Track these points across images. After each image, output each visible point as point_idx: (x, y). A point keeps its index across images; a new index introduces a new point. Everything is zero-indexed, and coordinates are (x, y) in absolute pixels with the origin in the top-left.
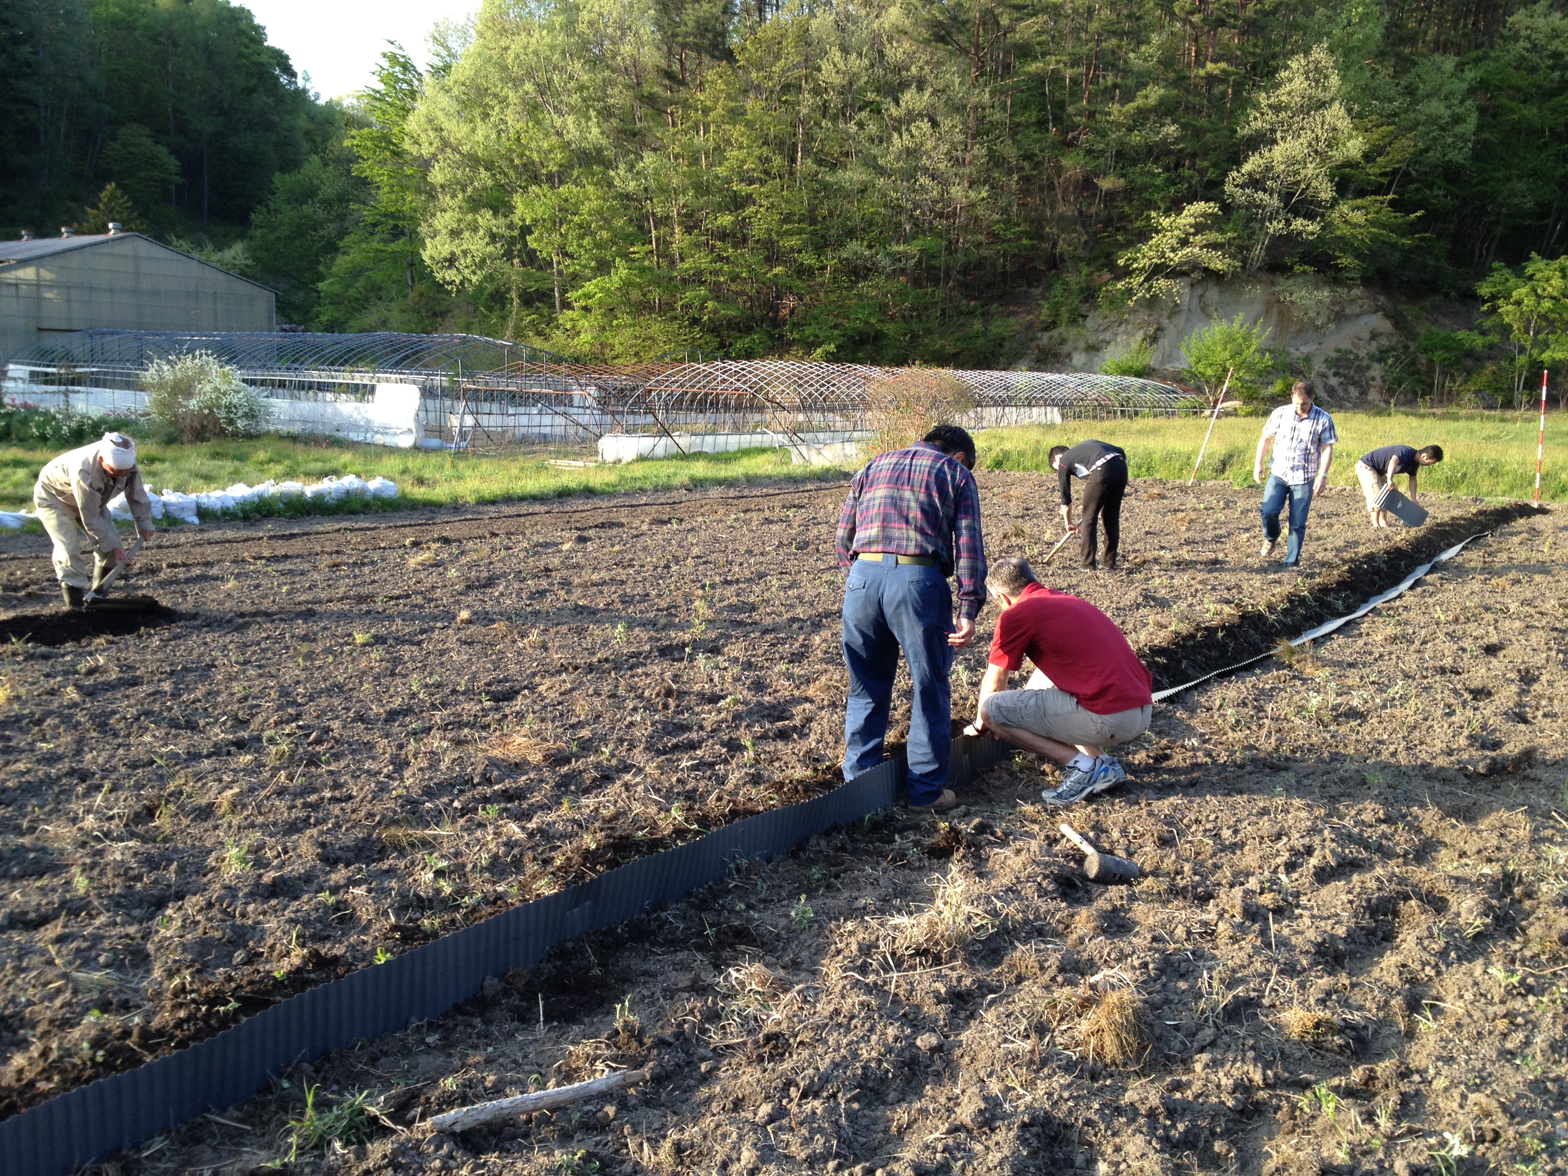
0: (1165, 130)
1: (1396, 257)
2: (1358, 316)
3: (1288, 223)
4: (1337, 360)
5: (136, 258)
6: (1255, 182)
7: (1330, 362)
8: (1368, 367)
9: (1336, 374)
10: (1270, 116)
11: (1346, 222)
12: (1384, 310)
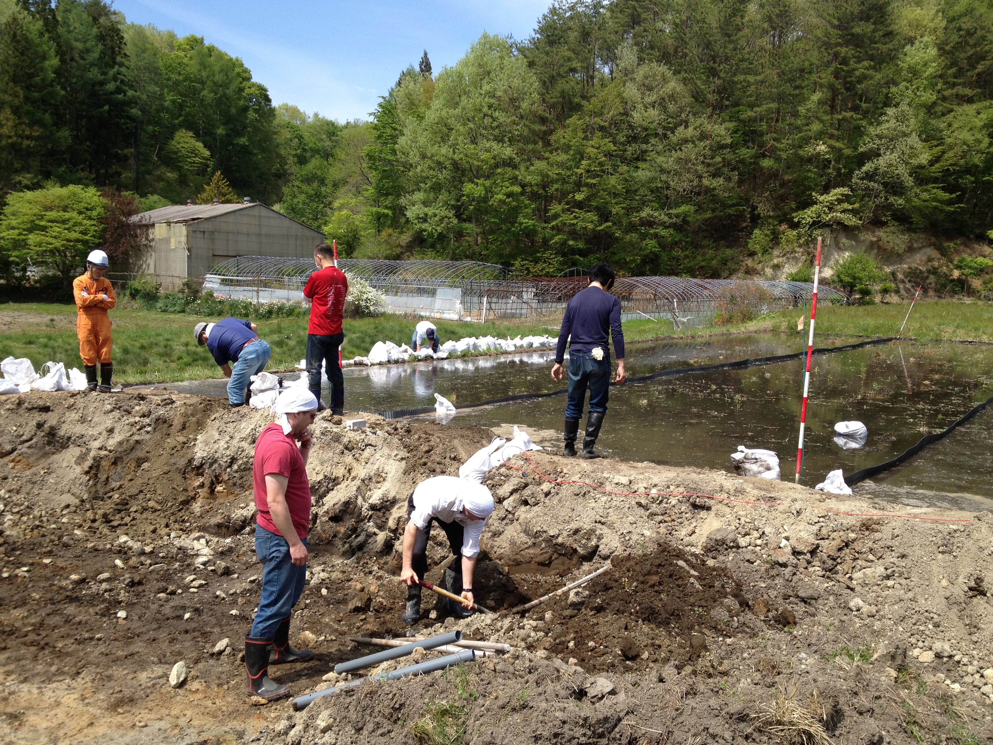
0: (818, 148)
1: (942, 216)
2: (920, 248)
3: (887, 199)
4: (910, 273)
5: (260, 217)
6: (869, 176)
7: (906, 275)
8: (928, 277)
9: (909, 281)
10: (877, 142)
11: (919, 199)
12: (935, 245)
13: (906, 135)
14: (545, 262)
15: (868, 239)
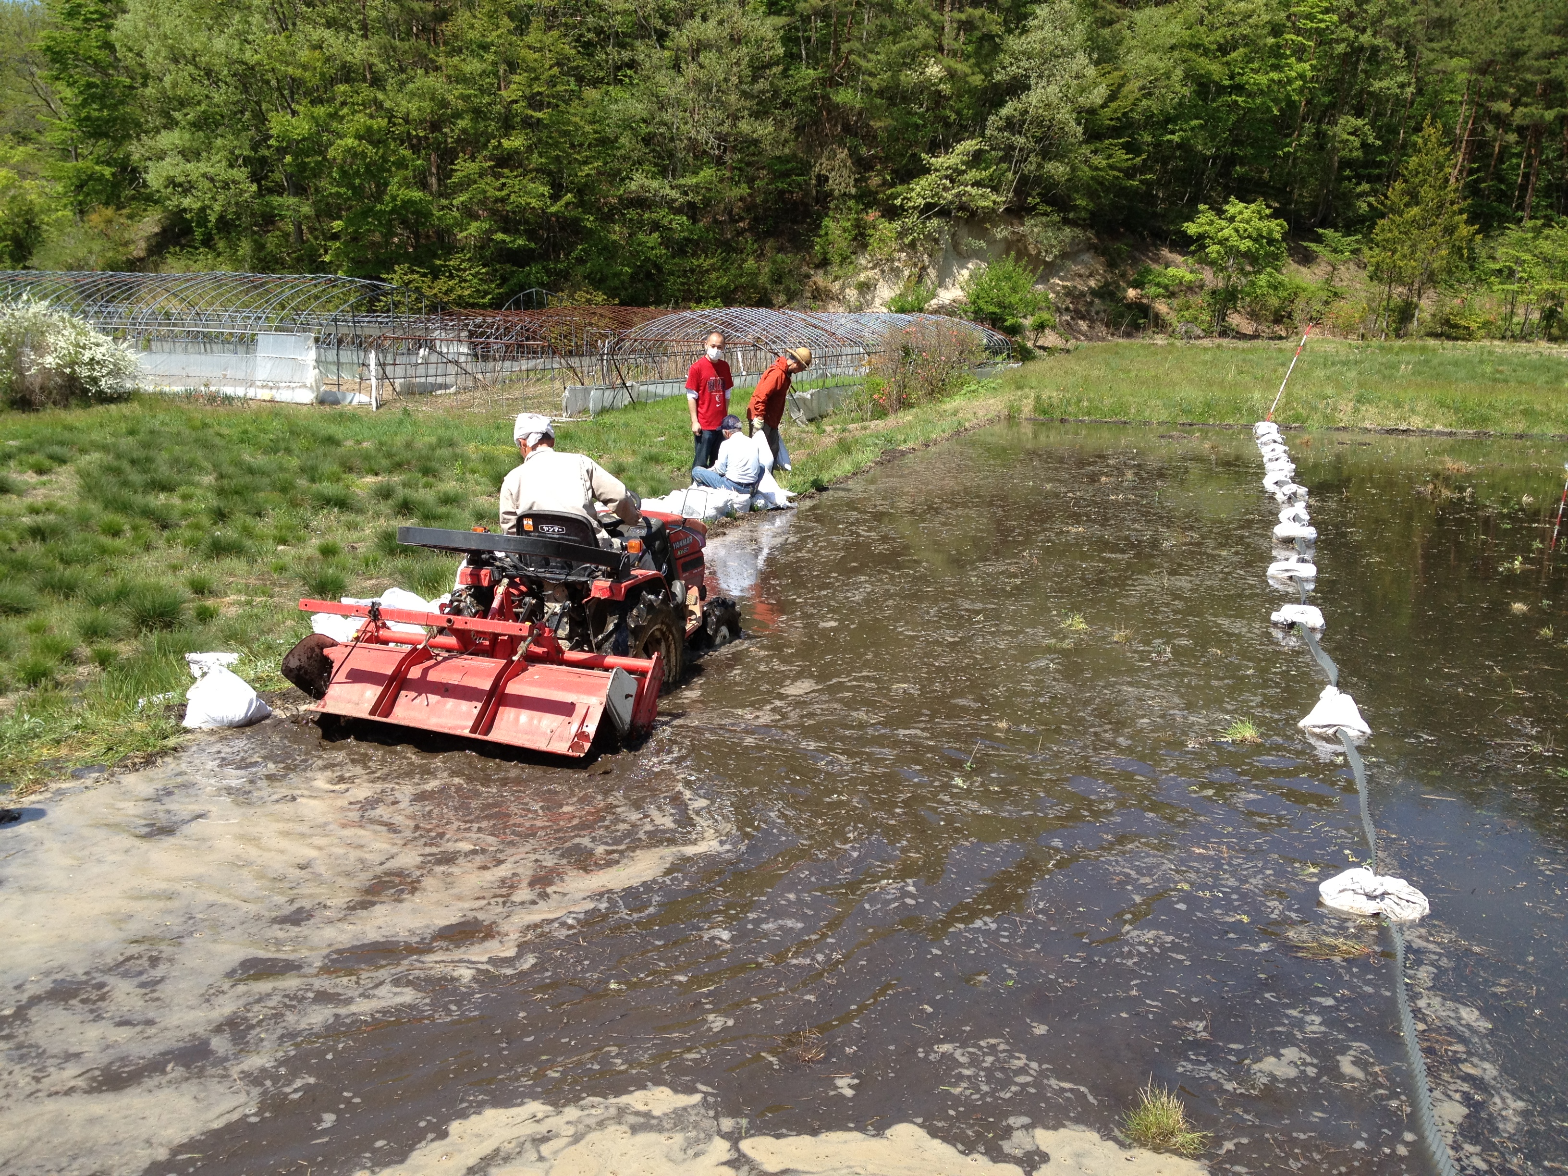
0: (929, 71)
2: (1076, 253)
3: (1040, 166)
6: (1013, 125)
8: (1092, 302)
11: (1088, 165)
12: (1096, 248)
13: (1070, 54)
14: (451, 277)
15: (1005, 238)
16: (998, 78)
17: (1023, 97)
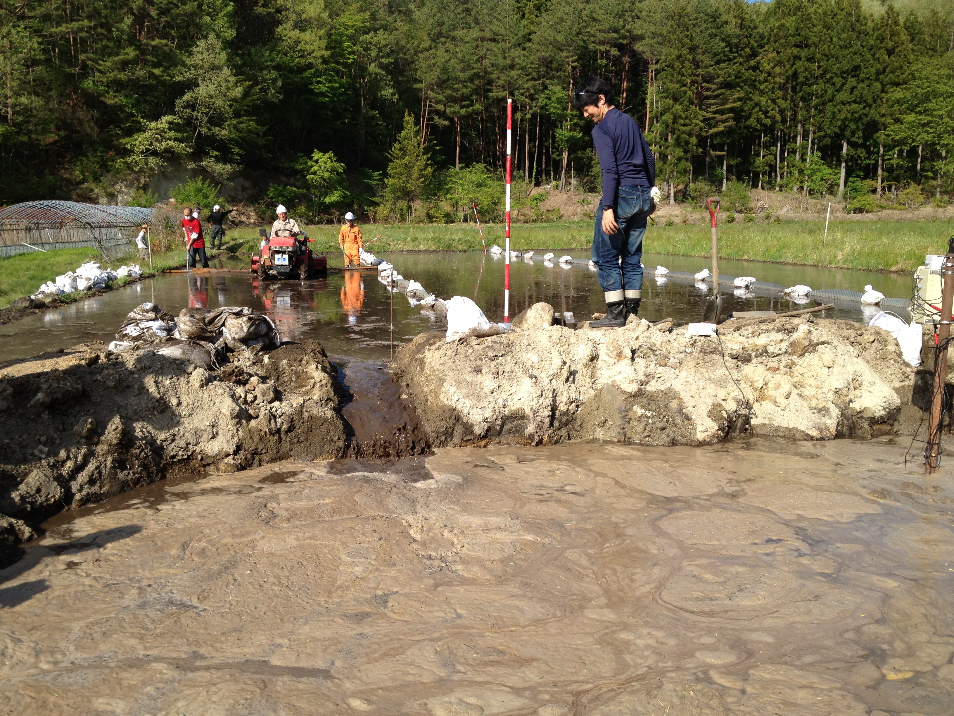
0: (137, 73)
10: (194, 72)
13: (220, 68)
15: (193, 169)
16: (178, 78)
17: (196, 90)
